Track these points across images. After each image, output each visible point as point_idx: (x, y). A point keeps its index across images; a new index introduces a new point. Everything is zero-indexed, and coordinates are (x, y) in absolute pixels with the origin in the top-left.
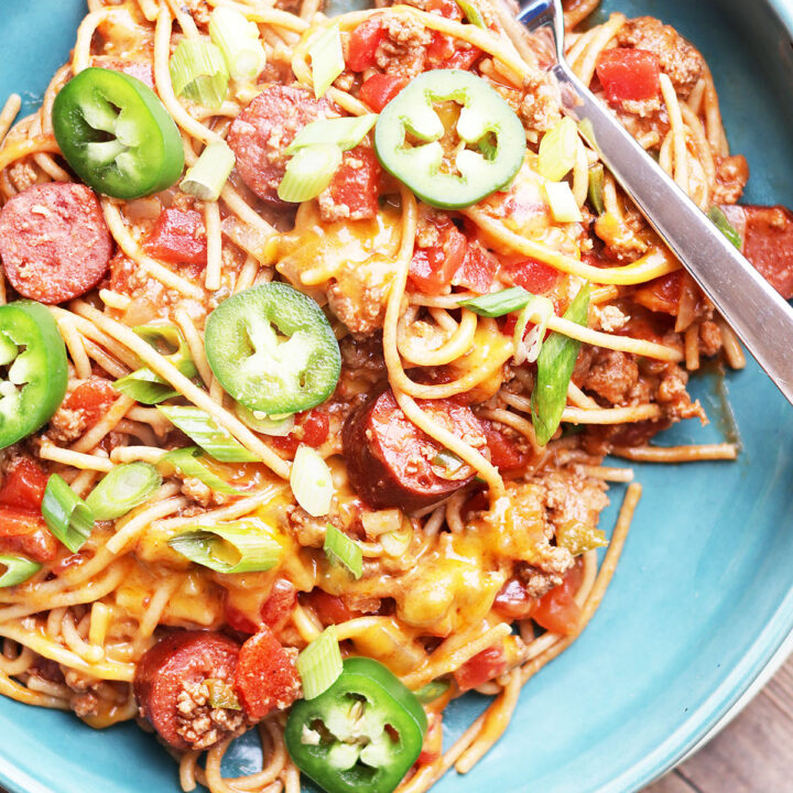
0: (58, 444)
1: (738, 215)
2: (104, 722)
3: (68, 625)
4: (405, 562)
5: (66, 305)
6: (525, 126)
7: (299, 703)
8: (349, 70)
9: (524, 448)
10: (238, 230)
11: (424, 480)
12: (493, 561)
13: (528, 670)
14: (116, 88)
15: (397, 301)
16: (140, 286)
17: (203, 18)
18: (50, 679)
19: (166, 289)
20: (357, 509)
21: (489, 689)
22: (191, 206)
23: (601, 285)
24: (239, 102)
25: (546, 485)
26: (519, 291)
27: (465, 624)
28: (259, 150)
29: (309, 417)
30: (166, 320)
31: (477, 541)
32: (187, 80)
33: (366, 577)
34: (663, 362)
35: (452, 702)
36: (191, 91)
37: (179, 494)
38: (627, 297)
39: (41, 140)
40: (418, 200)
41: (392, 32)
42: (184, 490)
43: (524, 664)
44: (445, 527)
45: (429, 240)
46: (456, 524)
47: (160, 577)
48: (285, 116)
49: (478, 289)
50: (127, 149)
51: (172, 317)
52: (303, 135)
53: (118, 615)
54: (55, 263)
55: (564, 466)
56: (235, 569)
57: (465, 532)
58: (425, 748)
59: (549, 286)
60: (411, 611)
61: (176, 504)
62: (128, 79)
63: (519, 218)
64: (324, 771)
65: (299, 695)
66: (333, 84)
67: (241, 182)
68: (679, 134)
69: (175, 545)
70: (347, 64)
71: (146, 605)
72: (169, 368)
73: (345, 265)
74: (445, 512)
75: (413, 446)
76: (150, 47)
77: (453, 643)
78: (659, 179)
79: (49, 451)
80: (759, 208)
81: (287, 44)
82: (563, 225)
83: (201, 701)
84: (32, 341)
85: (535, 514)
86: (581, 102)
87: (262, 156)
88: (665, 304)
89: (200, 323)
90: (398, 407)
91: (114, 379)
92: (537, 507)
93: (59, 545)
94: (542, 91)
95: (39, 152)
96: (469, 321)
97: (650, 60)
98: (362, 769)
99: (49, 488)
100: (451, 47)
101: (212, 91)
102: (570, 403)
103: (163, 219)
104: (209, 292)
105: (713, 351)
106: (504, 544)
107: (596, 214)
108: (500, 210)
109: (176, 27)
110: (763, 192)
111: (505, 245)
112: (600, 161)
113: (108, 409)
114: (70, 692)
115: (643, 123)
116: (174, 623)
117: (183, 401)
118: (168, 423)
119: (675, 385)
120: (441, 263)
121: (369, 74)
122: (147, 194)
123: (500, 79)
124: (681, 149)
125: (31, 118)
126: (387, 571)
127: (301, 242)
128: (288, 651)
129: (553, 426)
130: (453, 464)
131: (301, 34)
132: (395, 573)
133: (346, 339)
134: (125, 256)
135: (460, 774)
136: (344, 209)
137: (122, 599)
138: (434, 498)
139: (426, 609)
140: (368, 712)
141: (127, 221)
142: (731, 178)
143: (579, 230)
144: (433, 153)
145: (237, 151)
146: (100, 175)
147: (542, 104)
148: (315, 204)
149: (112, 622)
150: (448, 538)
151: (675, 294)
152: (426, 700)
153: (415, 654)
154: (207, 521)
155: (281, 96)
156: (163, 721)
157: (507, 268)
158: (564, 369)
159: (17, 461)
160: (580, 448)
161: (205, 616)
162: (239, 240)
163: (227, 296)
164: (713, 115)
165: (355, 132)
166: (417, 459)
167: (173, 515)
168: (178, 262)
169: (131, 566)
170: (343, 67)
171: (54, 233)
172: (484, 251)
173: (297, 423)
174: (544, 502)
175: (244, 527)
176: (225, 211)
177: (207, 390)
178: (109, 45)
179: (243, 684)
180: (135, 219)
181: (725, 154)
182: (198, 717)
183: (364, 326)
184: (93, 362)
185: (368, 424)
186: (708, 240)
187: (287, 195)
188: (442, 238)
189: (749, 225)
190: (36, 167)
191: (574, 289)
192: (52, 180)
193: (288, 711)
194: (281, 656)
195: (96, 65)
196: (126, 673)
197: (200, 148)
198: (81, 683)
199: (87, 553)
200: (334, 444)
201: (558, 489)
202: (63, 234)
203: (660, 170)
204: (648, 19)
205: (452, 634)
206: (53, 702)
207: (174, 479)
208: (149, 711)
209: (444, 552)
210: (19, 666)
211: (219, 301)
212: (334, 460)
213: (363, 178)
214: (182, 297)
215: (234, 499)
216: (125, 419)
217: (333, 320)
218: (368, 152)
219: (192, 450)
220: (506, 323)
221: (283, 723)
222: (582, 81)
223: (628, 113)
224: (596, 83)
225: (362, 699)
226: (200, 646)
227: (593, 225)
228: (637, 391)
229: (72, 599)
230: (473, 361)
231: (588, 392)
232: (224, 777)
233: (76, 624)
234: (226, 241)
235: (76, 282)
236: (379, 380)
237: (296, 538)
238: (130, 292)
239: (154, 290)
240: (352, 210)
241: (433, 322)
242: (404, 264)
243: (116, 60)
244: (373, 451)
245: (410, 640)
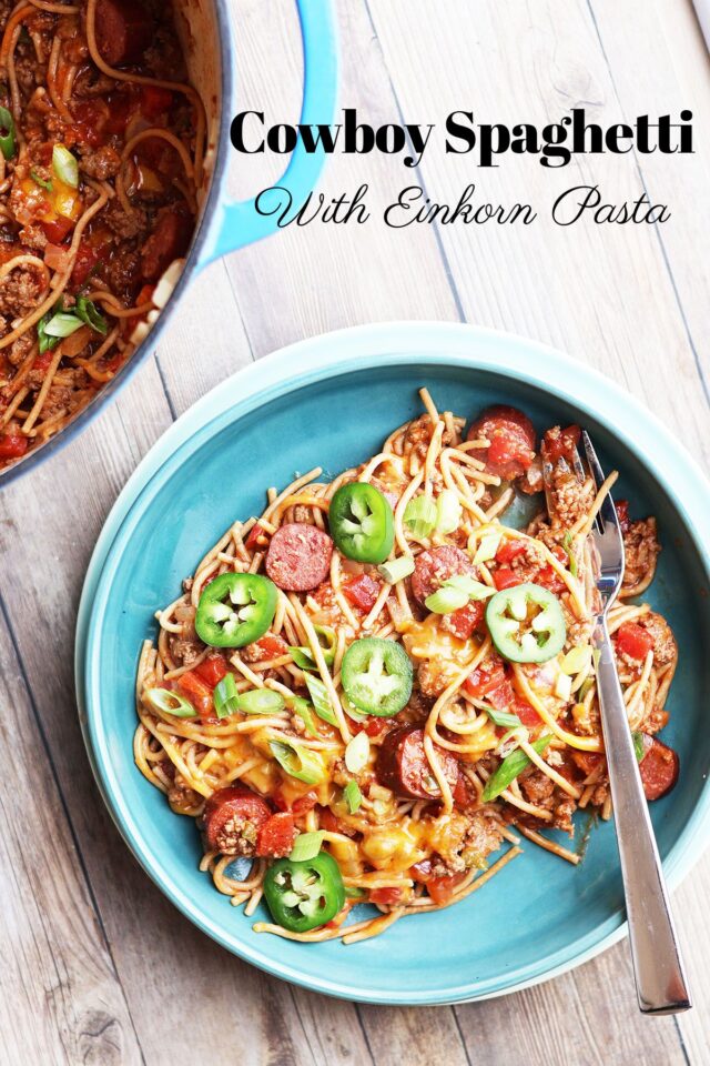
0: (243, 659)
1: (648, 742)
2: (179, 810)
3: (192, 752)
4: (380, 820)
5: (286, 592)
6: (567, 638)
7: (285, 859)
8: (495, 559)
9: (473, 797)
10: (394, 606)
11: (414, 785)
12: (424, 845)
13: (408, 910)
14: (376, 503)
15: (453, 689)
16: (330, 605)
17: (438, 489)
18: (166, 773)
19: (342, 614)
20: (371, 779)
21: (383, 908)
22: (378, 580)
23: (559, 739)
24: (432, 542)
25: (472, 822)
26: (516, 718)
27: (391, 869)
28: (428, 573)
29: (375, 720)
30: (332, 630)
31: (422, 830)
32: (413, 517)
33: (356, 816)
34: (568, 794)
35: (360, 904)
36: (412, 523)
37: (289, 720)
38: (568, 752)
39: (322, 501)
40: (493, 644)
41: (528, 553)
42: (293, 720)
43: (409, 906)
44: (409, 814)
45: (486, 668)
46: (416, 815)
47: (254, 755)
48: (451, 564)
49: (497, 707)
50: (362, 533)
51: (336, 630)
52: (455, 580)
53: (221, 761)
54: (294, 568)
55: (487, 818)
56: (293, 774)
57: (419, 821)
58: (334, 919)
59: (533, 725)
60: (369, 846)
61: (284, 724)
62: (384, 500)
63: (538, 683)
64: (277, 901)
65: (287, 855)
66: (484, 563)
67: (409, 582)
68: (643, 684)
69: (271, 745)
70: (496, 555)
71: (238, 765)
72: (321, 655)
73: (438, 656)
74: (413, 806)
75: (418, 764)
76: (404, 488)
77: (380, 874)
78: (619, 702)
79: (236, 660)
80: (661, 744)
81: (472, 525)
82: (557, 698)
83: (238, 830)
84: (261, 602)
85: (459, 834)
86: (602, 639)
87: (428, 577)
88: (586, 767)
89: (349, 642)
90: (422, 741)
91: (290, 644)
92: (462, 831)
93: (213, 710)
94: (586, 626)
95: (317, 506)
96: (483, 719)
97: (649, 640)
98: (296, 911)
99: (225, 680)
100: (553, 577)
101: (422, 529)
102: (509, 789)
103: (360, 578)
104: (362, 629)
105: (597, 803)
106: (435, 839)
107: (577, 702)
108: (530, 673)
109: (422, 486)
110: (668, 738)
111: (522, 692)
112: (595, 676)
113: (277, 657)
114: (173, 785)
115: (627, 669)
116: (246, 782)
117: (318, 675)
118: (303, 681)
119: (567, 810)
120: (486, 683)
121: (504, 567)
122: (358, 560)
123: (569, 607)
124: (639, 694)
125: (323, 485)
126: (368, 819)
127: (423, 631)
128: (295, 830)
129: (494, 795)
130: (433, 786)
131: (482, 524)
132: (371, 822)
133: (416, 691)
134: (331, 586)
135: (343, 943)
136: (453, 628)
137: (228, 755)
138: (413, 796)
139: (377, 850)
140: (317, 884)
141: (341, 568)
142: (656, 721)
143: (564, 704)
144: (513, 626)
145: (417, 567)
146: (342, 538)
147: (582, 632)
148: (441, 617)
149: (216, 763)
150: (408, 820)
151: (594, 764)
152: (349, 896)
153: (358, 869)
154: (294, 742)
155: (455, 553)
156: (213, 828)
157: (517, 703)
158: (515, 770)
159: (216, 656)
160: (501, 813)
161: (264, 788)
162: (392, 612)
163: (370, 636)
164: (666, 684)
165: (482, 593)
166: (417, 772)
167: (279, 729)
168: (355, 604)
169: (242, 741)
170: (493, 556)
171: (302, 553)
172: (510, 688)
173: (368, 719)
174: (467, 831)
175: (311, 755)
176: (393, 592)
177: (333, 677)
178: (383, 474)
179: (264, 833)
180: (345, 569)
181: (661, 707)
182: (231, 837)
183: (429, 692)
184: (283, 628)
185: (402, 741)
186: (625, 748)
187: (429, 604)
188: (494, 670)
189: (652, 750)
190: (311, 513)
191: (545, 733)
192: (315, 524)
193: (277, 860)
194: (291, 830)
195: (372, 483)
196: (207, 792)
197: (399, 554)
198: (182, 785)
199: (224, 722)
200: (379, 740)
201: (478, 828)
202: (306, 557)
203: (622, 698)
204: (661, 617)
205: (382, 870)
206: (160, 785)
207: (291, 712)
208: (209, 820)
209: (402, 826)
210: (154, 757)
211: (364, 636)
212: (375, 748)
213: (471, 619)
214: (347, 623)
215: (314, 739)
216: (283, 666)
217: (416, 678)
218: (482, 607)
219: (308, 702)
220: (500, 731)
221: (270, 865)
222: (609, 630)
223: (622, 660)
224: (616, 636)
225: (318, 876)
226: (254, 801)
227: (573, 705)
228: (546, 802)
229: (202, 740)
230: (473, 740)
231: (521, 787)
232: (223, 874)
233: (197, 754)
234: (385, 607)
235: (298, 584)
236: (420, 721)
237: (333, 776)
238: (323, 605)
239: (335, 611)
240: (457, 631)
241: (465, 708)
242: (466, 673)
243: (383, 484)
244: (397, 756)
245: (359, 860)
